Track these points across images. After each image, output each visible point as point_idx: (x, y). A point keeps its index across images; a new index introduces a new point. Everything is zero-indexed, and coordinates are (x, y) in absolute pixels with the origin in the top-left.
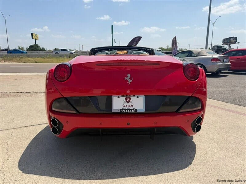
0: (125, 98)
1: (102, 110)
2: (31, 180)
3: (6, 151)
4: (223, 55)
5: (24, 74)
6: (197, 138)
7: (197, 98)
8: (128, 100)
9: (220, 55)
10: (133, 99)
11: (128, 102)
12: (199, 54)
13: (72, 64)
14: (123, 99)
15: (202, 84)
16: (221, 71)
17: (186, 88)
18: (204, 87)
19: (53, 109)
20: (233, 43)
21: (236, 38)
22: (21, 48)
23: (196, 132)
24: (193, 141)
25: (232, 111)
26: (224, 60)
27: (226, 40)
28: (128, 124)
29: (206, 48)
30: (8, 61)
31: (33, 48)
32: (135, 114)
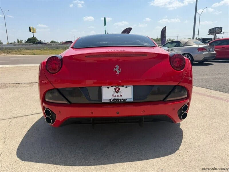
0: (115, 88)
1: (92, 101)
2: (27, 168)
3: (4, 140)
4: (209, 45)
5: (23, 66)
6: (184, 124)
7: (183, 87)
8: (117, 90)
9: (206, 44)
10: (122, 89)
11: (117, 92)
12: (186, 44)
13: (63, 57)
14: (112, 89)
15: (188, 73)
16: (207, 59)
17: (173, 77)
18: (190, 76)
19: (47, 100)
20: (218, 33)
21: (221, 28)
22: (20, 40)
23: (182, 119)
24: (180, 127)
25: (216, 98)
26: (210, 49)
27: (211, 30)
28: (118, 113)
29: (193, 38)
30: (8, 54)
31: (31, 41)
32: (124, 103)
